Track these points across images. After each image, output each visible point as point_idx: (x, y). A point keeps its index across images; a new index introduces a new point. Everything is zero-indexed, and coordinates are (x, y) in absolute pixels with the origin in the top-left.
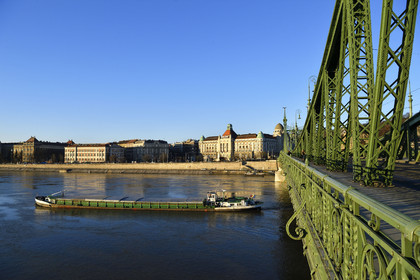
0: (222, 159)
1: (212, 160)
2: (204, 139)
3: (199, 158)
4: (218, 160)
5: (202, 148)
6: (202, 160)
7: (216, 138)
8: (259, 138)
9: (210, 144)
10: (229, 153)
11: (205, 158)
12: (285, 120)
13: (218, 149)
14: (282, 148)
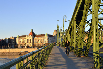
0: (28, 47)
1: (22, 47)
2: (19, 37)
3: (16, 46)
4: (26, 47)
5: (18, 41)
6: (18, 47)
7: (25, 36)
8: (46, 37)
9: (22, 39)
10: (31, 44)
11: (19, 46)
12: (58, 27)
13: (26, 42)
14: (57, 42)
